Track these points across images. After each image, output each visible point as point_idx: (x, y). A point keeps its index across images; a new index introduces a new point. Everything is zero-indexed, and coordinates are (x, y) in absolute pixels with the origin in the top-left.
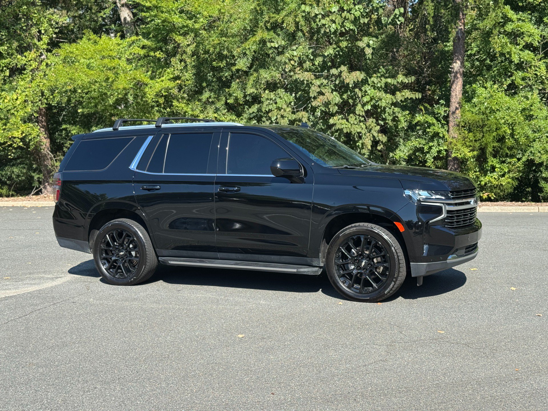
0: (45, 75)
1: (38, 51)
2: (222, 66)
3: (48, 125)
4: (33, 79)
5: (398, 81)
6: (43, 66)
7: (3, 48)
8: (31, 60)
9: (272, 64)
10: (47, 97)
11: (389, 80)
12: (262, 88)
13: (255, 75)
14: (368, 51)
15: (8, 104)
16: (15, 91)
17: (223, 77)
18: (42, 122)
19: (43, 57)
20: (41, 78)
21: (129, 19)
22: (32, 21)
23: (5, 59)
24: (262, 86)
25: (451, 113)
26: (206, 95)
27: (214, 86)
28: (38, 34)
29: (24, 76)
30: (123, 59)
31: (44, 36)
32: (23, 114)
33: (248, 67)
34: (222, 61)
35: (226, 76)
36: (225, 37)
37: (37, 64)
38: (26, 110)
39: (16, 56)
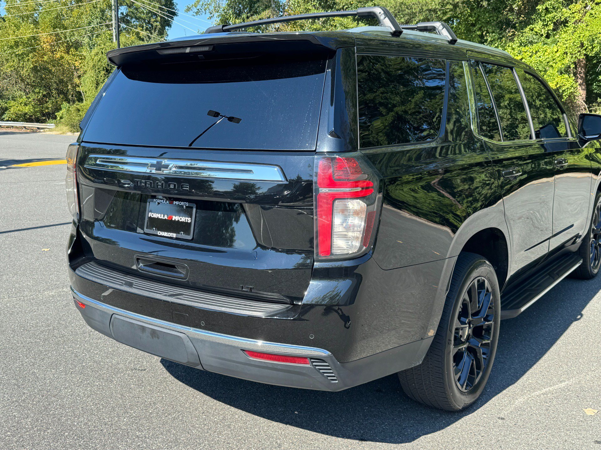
3: (586, 76)
4: (575, 31)
6: (587, 18)
7: (549, 2)
8: (575, 12)
10: (585, 48)
15: (547, 57)
16: (556, 44)
19: (587, 8)
20: (582, 29)
23: (550, 14)
29: (567, 28)
32: (560, 66)
37: (581, 15)
38: (563, 62)
39: (561, 9)
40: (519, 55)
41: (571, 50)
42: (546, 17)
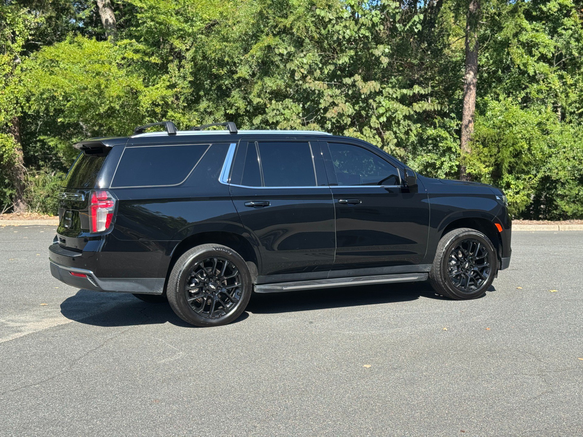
0: (20, 82)
1: (11, 54)
2: (222, 73)
3: (21, 136)
4: (6, 85)
5: (415, 92)
6: (17, 71)
8: (4, 64)
9: (277, 72)
10: (22, 104)
11: (405, 91)
12: (267, 97)
13: (260, 83)
14: (384, 60)
17: (222, 85)
18: (15, 132)
19: (17, 61)
20: (15, 84)
21: (111, 21)
22: (5, 20)
24: (267, 95)
25: (463, 127)
26: (203, 105)
27: (212, 95)
28: (12, 36)
30: (114, 64)
31: (19, 38)
33: (250, 75)
34: (222, 68)
35: (227, 85)
36: (227, 41)
37: (11, 68)
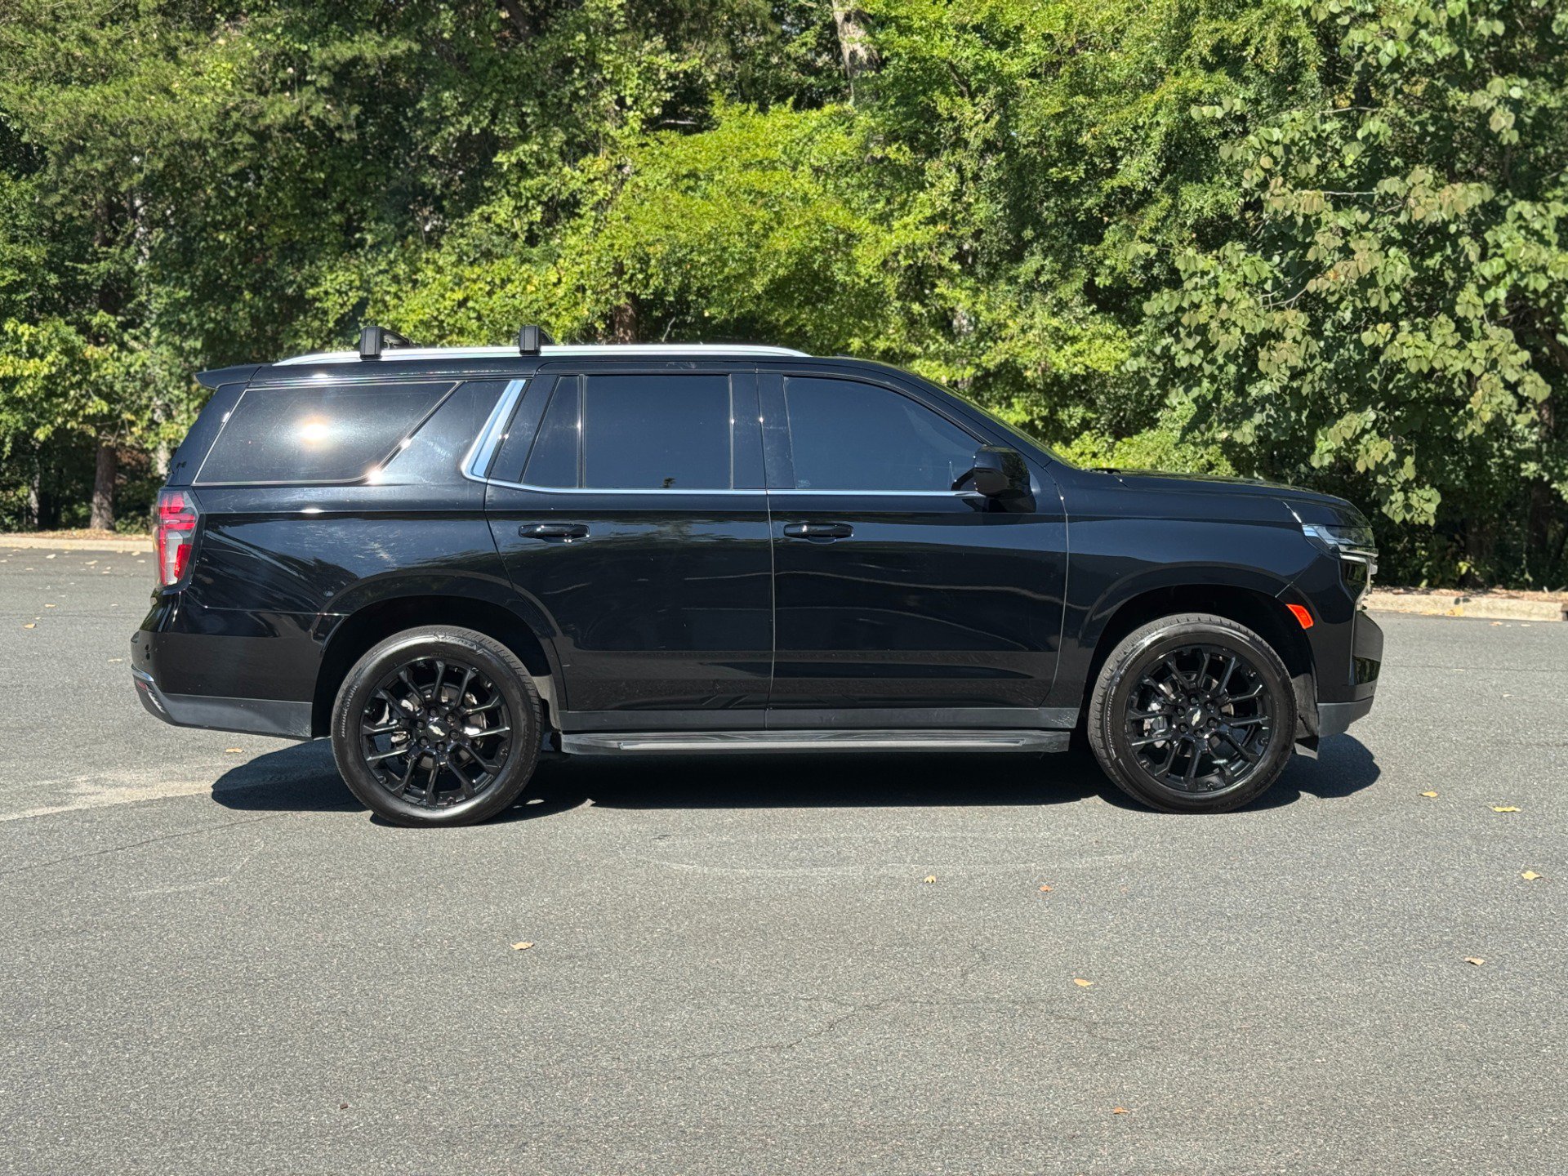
1: (613, 154)
2: (1074, 178)
4: (598, 229)
6: (625, 195)
7: (527, 147)
8: (596, 178)
12: (1184, 239)
13: (1165, 201)
14: (1498, 121)
15: (534, 296)
16: (555, 264)
17: (1079, 211)
19: (625, 170)
22: (601, 73)
23: (532, 178)
24: (1186, 233)
26: (1030, 264)
27: (1056, 238)
28: (617, 108)
29: (579, 221)
31: (631, 113)
32: (569, 325)
33: (1152, 179)
34: (1074, 164)
35: (1090, 209)
37: (610, 188)
38: (577, 314)
39: (560, 169)
40: (456, 288)
41: (593, 283)
42: (522, 184)
